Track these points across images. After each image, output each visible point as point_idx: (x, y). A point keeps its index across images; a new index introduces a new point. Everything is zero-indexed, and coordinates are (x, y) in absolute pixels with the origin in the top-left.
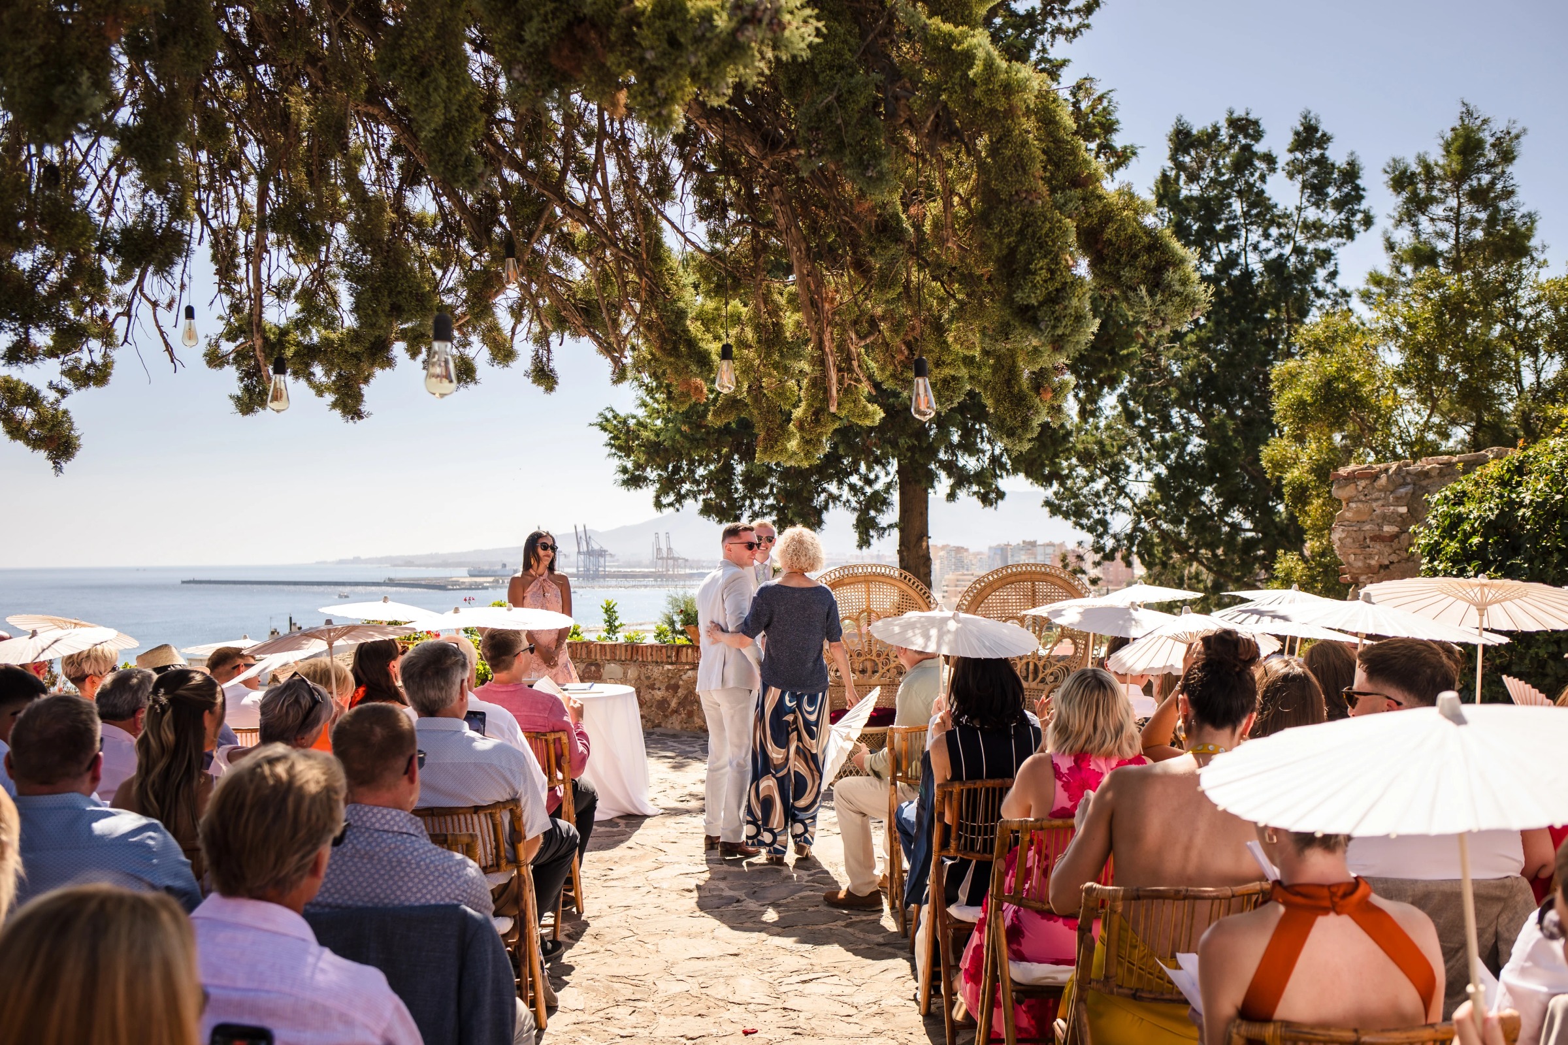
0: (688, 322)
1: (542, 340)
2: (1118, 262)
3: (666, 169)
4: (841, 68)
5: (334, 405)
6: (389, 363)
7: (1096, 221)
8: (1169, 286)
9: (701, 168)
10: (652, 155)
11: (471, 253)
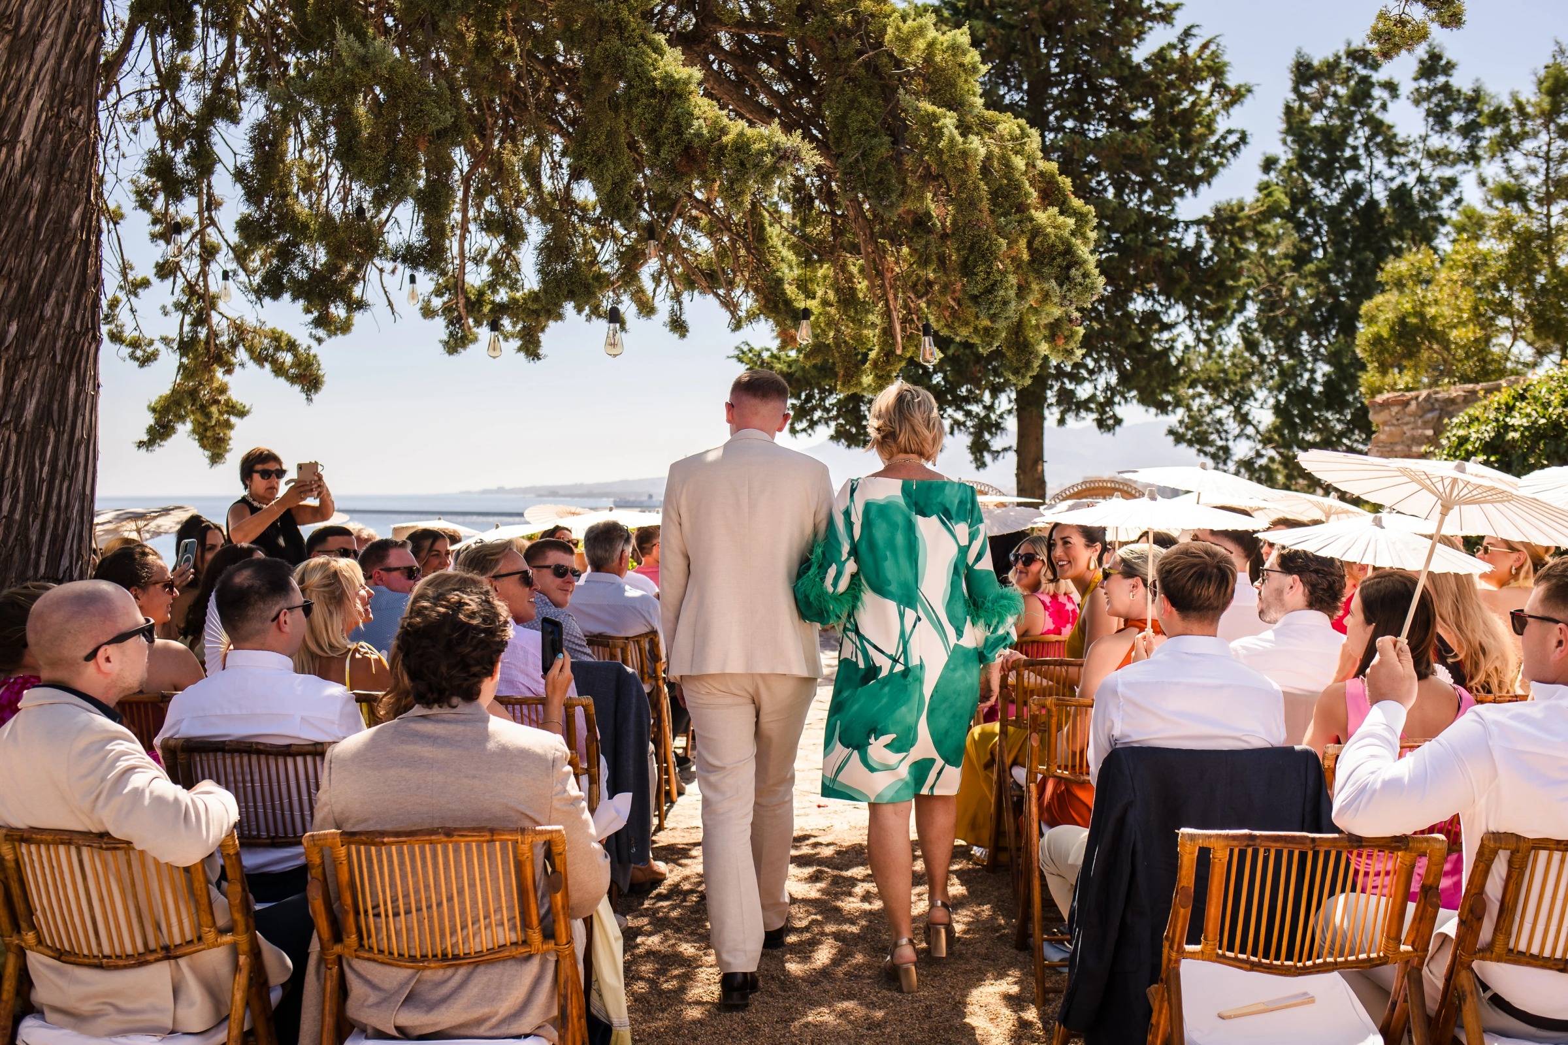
0: (786, 286)
1: (677, 297)
4: (866, 132)
5: (520, 349)
6: (560, 317)
11: (622, 232)
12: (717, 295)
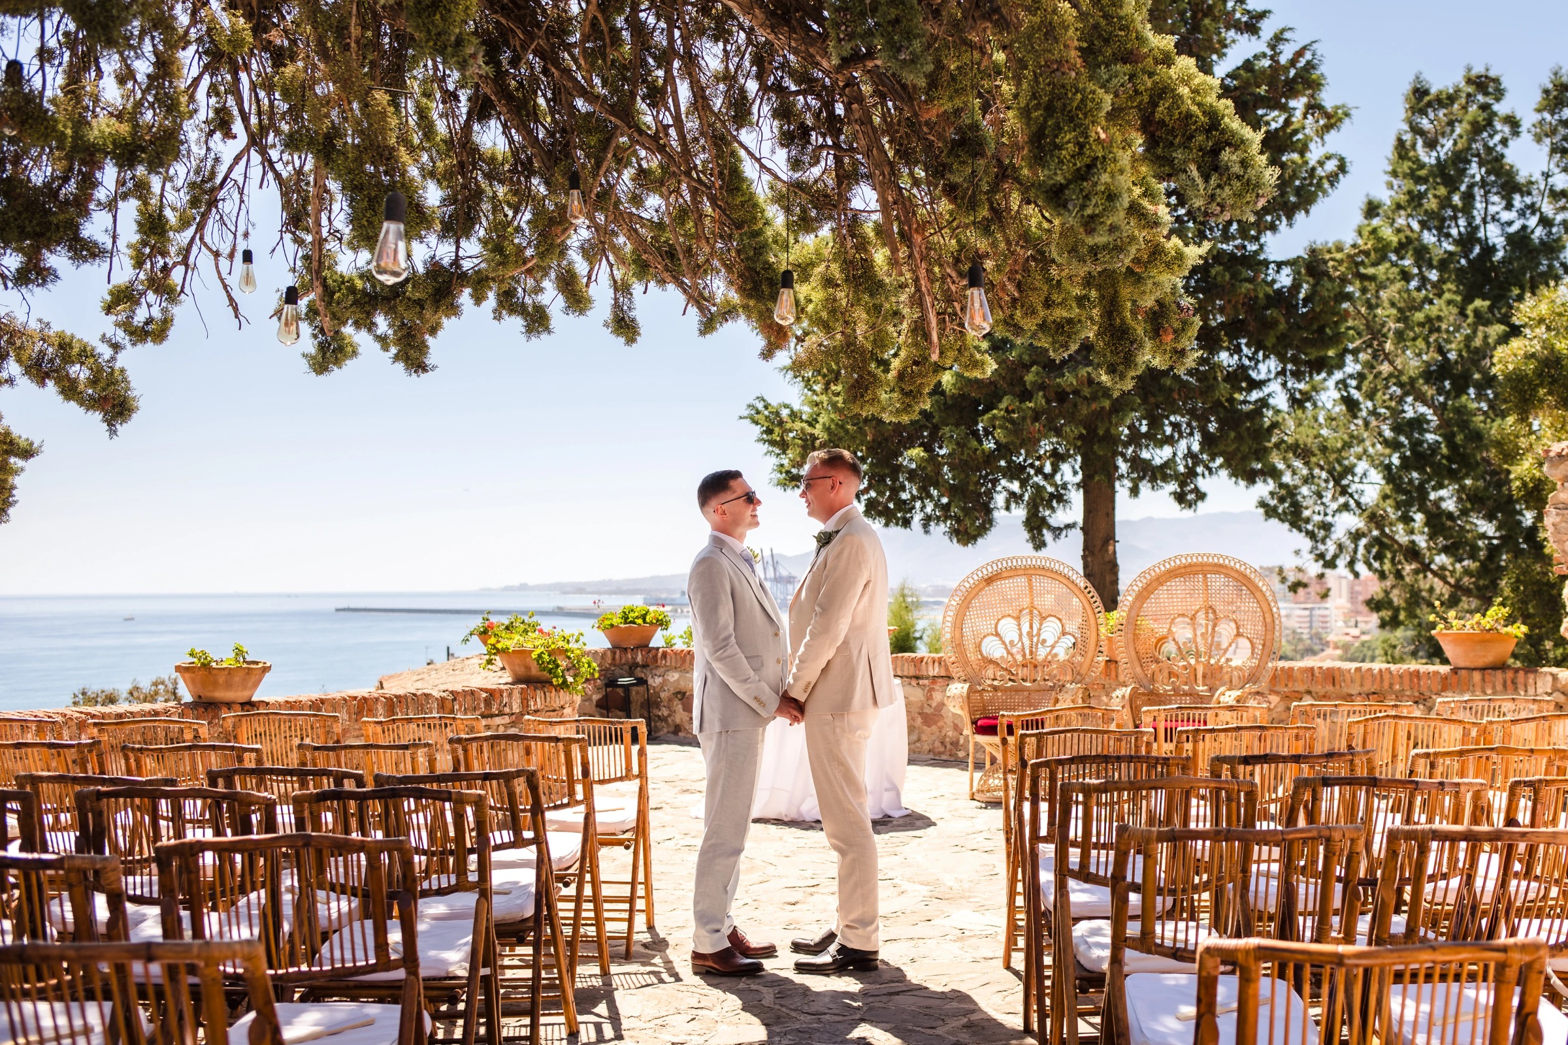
0: (770, 255)
1: (621, 289)
2: (1172, 144)
3: (742, 90)
5: (396, 358)
6: (455, 311)
7: (1146, 99)
8: (1227, 168)
9: (779, 89)
10: (727, 77)
11: (543, 190)
12: (680, 284)
